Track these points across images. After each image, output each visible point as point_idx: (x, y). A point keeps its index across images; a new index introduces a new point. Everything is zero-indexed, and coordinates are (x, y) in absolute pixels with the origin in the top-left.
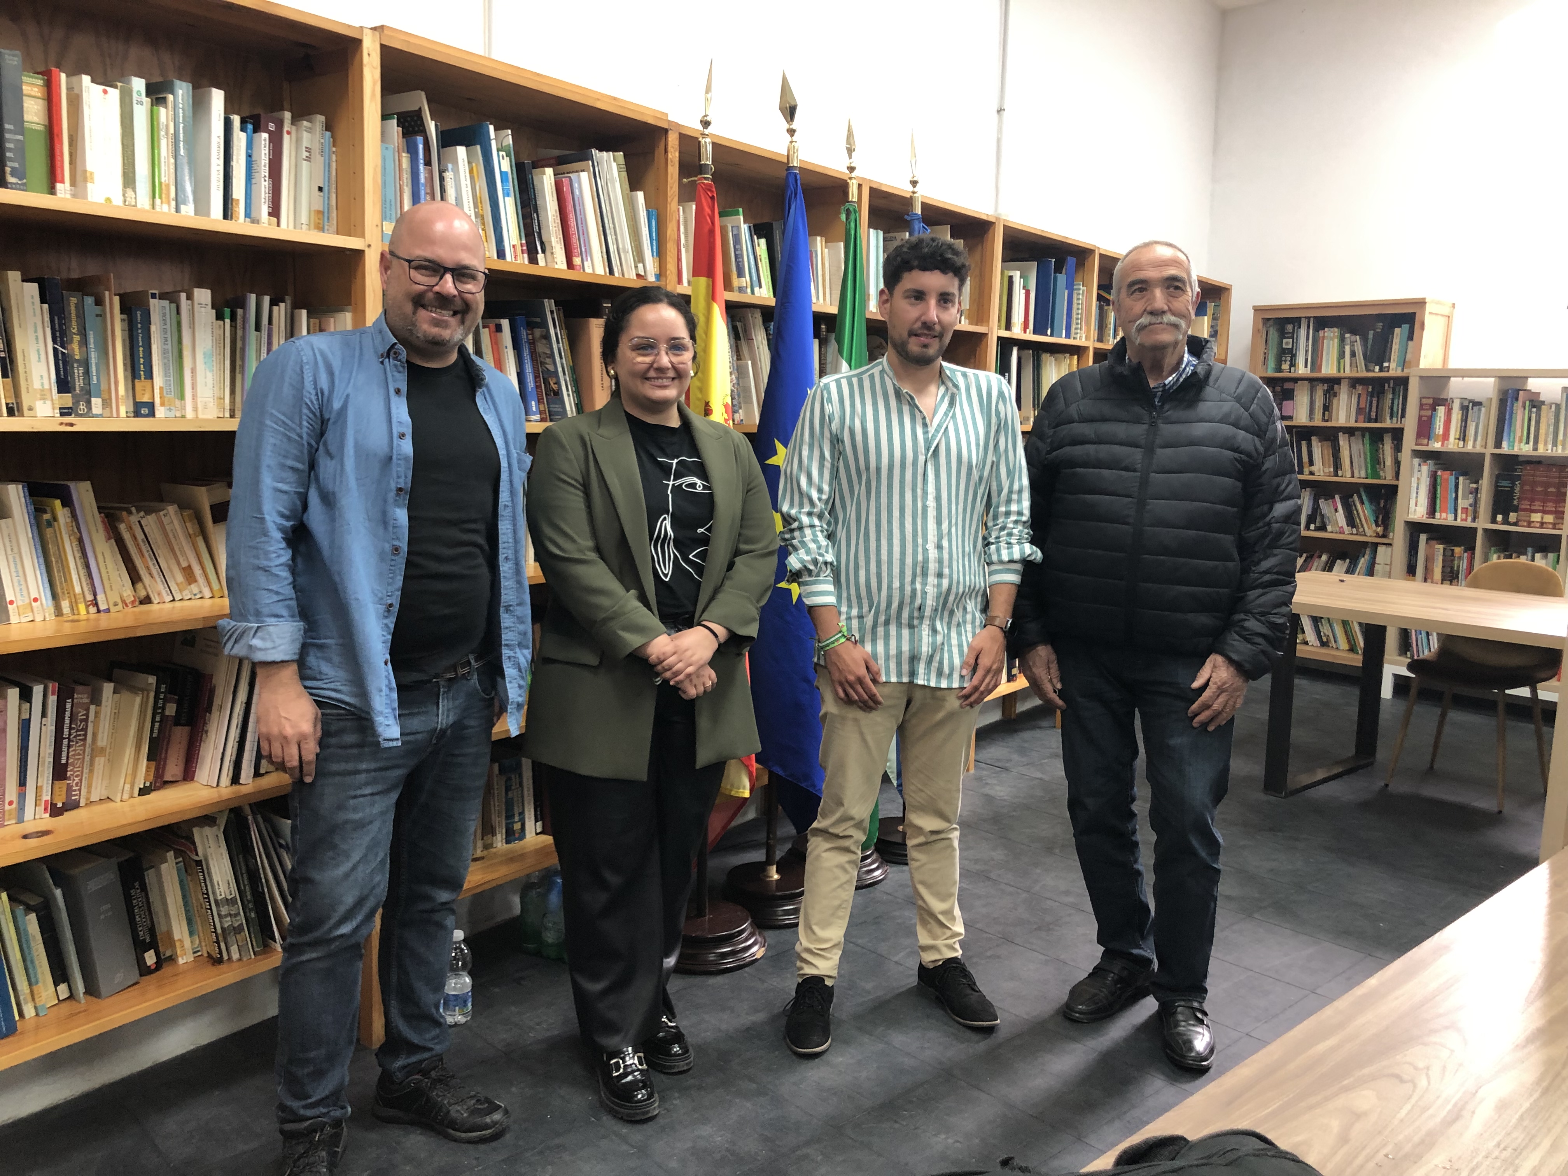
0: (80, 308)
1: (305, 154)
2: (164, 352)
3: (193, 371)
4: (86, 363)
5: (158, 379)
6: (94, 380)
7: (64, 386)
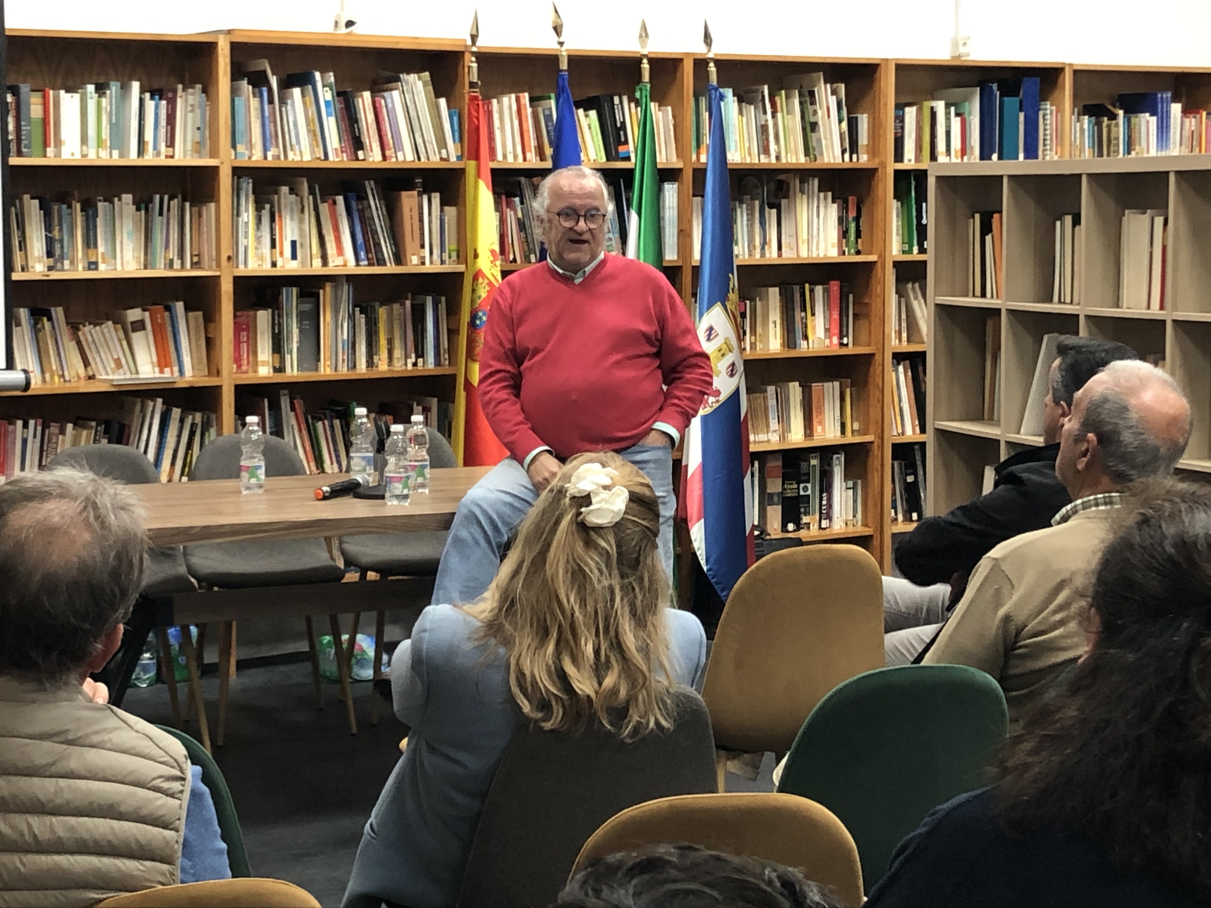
0: (60, 211)
1: (190, 108)
2: (105, 233)
3: (122, 242)
4: (61, 241)
5: (101, 249)
6: (66, 250)
7: (50, 254)
